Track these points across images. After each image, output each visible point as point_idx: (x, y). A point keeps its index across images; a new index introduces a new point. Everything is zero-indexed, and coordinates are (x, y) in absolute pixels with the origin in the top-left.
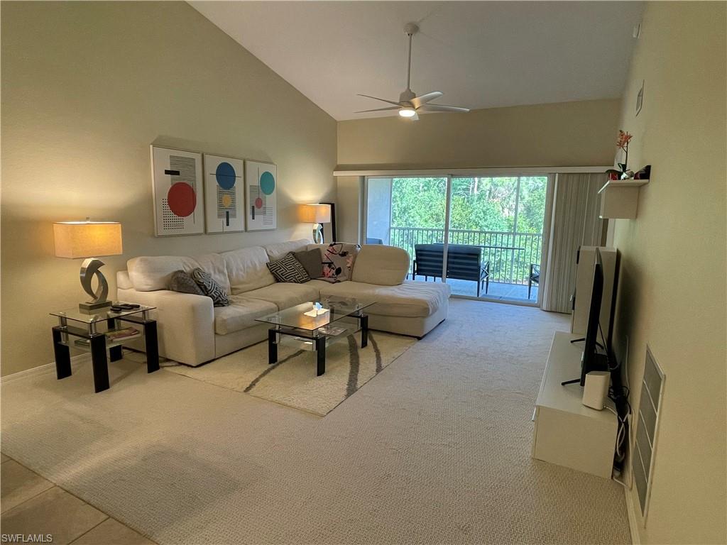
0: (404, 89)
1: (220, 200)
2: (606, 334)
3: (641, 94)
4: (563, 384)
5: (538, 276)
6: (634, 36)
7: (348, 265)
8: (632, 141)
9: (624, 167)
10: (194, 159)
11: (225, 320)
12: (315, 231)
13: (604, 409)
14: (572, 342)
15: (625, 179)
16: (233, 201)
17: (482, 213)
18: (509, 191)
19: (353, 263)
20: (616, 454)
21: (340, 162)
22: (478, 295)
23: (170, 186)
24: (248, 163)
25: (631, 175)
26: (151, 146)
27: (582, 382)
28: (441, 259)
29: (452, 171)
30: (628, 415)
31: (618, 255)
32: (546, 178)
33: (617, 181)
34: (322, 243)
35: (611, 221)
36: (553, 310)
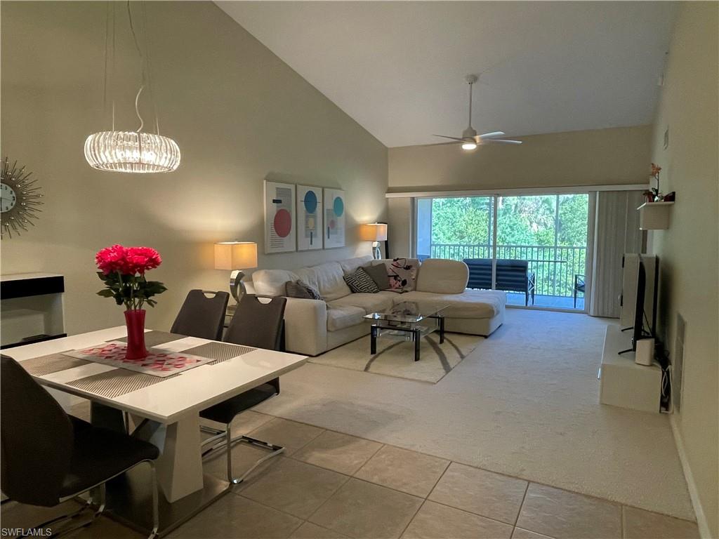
0: (466, 126)
1: (307, 222)
2: (651, 322)
3: (666, 135)
4: (620, 353)
5: (583, 286)
6: (660, 84)
7: (413, 277)
8: (661, 172)
9: (657, 191)
10: (290, 190)
11: (334, 319)
12: (374, 248)
13: (651, 365)
14: (622, 331)
15: (657, 201)
16: (315, 223)
17: (509, 229)
18: (537, 204)
19: (417, 276)
20: (662, 396)
21: (391, 185)
22: (526, 305)
23: (276, 213)
24: (326, 190)
25: (662, 198)
26: (265, 181)
27: (634, 349)
28: (490, 272)
29: (498, 191)
30: (669, 366)
31: (657, 259)
32: (588, 195)
33: (653, 203)
34: (380, 258)
35: (649, 231)
36: (601, 315)
